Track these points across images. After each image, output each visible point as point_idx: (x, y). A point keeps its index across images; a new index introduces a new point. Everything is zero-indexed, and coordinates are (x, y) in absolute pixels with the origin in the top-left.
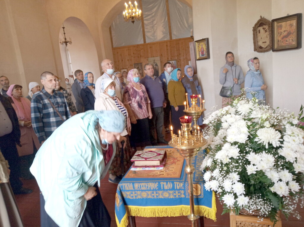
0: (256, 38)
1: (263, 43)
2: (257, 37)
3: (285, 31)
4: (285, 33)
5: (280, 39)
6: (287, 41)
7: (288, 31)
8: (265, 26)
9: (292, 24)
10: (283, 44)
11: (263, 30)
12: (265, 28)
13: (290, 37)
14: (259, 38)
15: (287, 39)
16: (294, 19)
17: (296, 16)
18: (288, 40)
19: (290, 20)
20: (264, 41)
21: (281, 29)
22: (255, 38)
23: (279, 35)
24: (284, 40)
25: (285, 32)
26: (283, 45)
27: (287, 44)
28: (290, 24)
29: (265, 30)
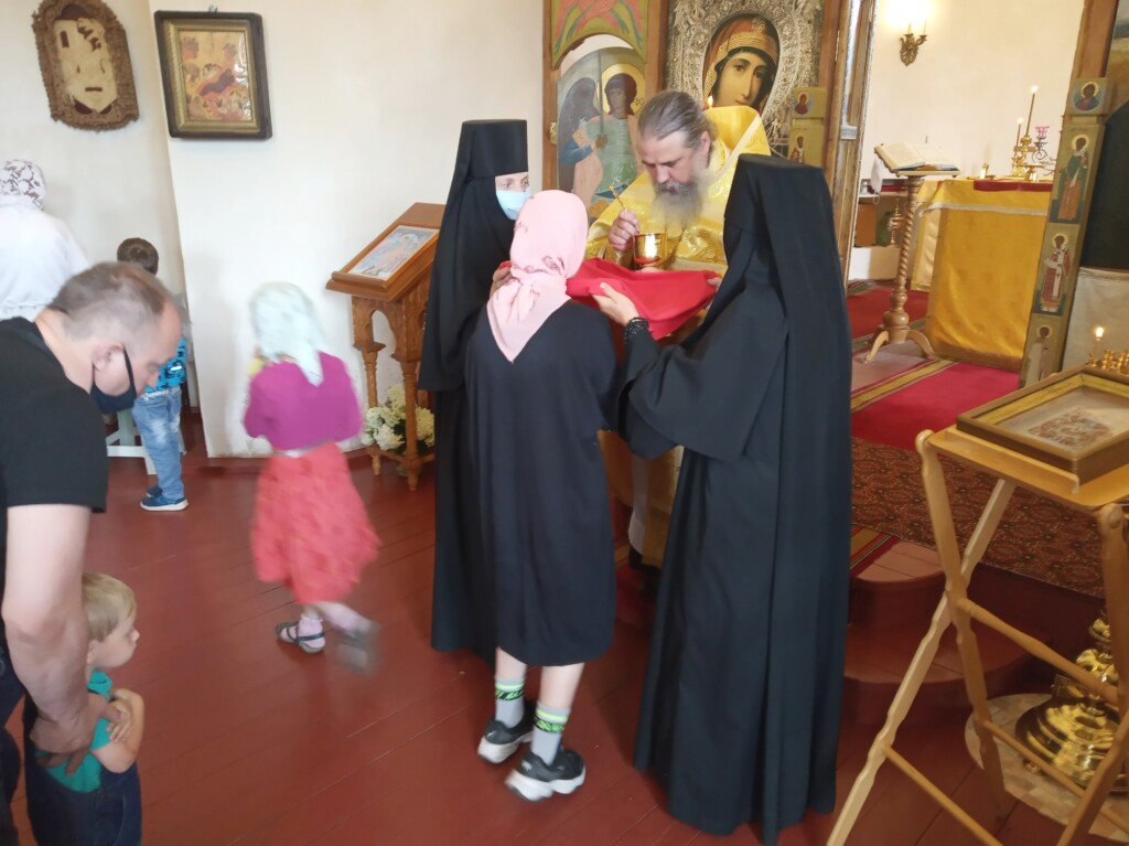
0: (52, 63)
1: (88, 89)
2: (58, 61)
3: (209, 67)
4: (212, 76)
5: (193, 92)
6: (220, 105)
7: (220, 67)
8: (86, 23)
9: (233, 46)
10: (208, 114)
11: (82, 36)
12: (91, 32)
13: (232, 94)
14: (67, 67)
15: (223, 97)
16: (240, 28)
17: (246, 21)
18: (224, 102)
19: (223, 31)
20: (93, 84)
21: (195, 56)
22: (49, 63)
23: (189, 77)
24: (211, 101)
25: (209, 70)
26: (208, 117)
27: (222, 115)
28: (227, 46)
29: (90, 37)
